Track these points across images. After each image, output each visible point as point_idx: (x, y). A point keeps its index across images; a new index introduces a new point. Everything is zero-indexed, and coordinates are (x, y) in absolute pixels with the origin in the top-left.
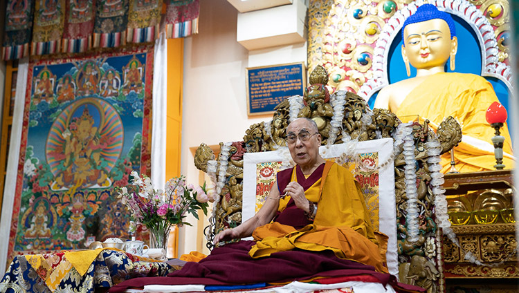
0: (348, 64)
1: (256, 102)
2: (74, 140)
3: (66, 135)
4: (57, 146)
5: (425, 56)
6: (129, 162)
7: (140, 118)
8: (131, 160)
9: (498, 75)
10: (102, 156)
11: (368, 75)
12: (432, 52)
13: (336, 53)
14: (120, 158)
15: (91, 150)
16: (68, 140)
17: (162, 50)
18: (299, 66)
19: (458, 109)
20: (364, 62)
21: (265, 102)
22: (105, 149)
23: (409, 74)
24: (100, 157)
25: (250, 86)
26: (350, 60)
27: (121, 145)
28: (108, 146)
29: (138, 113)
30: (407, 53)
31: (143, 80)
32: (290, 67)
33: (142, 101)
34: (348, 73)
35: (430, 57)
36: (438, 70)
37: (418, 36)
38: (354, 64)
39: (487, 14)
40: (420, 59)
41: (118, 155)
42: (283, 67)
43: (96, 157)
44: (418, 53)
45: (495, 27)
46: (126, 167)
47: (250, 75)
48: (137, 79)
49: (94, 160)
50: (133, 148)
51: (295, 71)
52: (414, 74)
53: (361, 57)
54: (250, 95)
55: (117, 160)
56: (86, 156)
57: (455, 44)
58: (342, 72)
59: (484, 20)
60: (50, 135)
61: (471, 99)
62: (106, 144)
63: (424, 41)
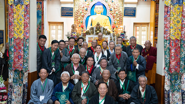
0: (83, 10)
1: (63, 14)
5: (99, 12)
6: (39, 25)
7: (41, 16)
9: (109, 16)
11: (87, 12)
12: (100, 11)
13: (81, 7)
17: (46, 2)
18: (72, 8)
19: (104, 22)
20: (86, 10)
21: (65, 14)
23: (95, 14)
25: (62, 11)
26: (84, 9)
29: (40, 15)
30: (95, 10)
31: (41, 8)
32: (70, 8)
33: (41, 12)
34: (83, 12)
35: (100, 12)
36: (100, 14)
37: (98, 8)
38: (84, 10)
39: (108, 5)
40: (98, 12)
42: (69, 8)
44: (97, 11)
45: (109, 7)
47: (62, 8)
48: (40, 7)
50: (39, 22)
51: (71, 9)
52: (96, 14)
53: (86, 9)
54: (62, 12)
57: (103, 10)
58: (82, 11)
59: (108, 6)
61: (106, 21)
63: (99, 9)
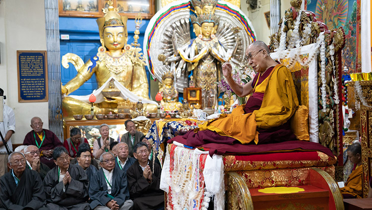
2: (326, 10)
3: (323, 7)
4: (320, 15)
8: (352, 21)
10: (339, 19)
14: (347, 20)
15: (333, 16)
16: (324, 11)
22: (340, 15)
24: (338, 20)
27: (347, 10)
28: (341, 12)
41: (346, 18)
43: (336, 20)
46: (350, 25)
49: (335, 22)
50: (353, 12)
55: (346, 21)
56: (331, 20)
60: (316, 8)
62: (340, 11)
